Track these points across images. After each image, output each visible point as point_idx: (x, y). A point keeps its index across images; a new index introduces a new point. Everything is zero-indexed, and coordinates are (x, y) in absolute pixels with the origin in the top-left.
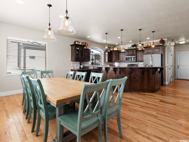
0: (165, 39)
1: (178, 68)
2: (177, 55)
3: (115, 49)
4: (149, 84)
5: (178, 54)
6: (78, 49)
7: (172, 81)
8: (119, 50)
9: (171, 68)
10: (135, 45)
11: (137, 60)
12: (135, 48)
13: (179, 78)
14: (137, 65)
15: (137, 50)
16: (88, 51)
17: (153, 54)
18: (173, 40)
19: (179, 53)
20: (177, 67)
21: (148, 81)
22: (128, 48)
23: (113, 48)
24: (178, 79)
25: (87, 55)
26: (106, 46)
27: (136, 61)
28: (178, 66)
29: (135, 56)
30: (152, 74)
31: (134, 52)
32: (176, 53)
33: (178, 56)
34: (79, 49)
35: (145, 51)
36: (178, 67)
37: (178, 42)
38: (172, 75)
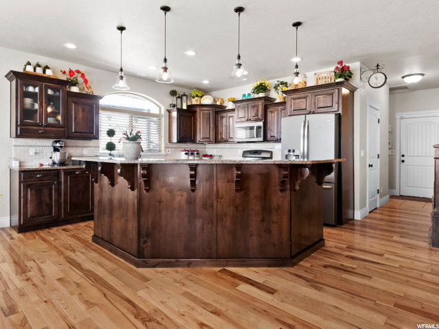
0: (354, 66)
1: (403, 161)
2: (398, 121)
3: (207, 100)
4: (269, 231)
5: (402, 118)
6: (37, 90)
7: (378, 206)
8: (218, 103)
9: (377, 163)
10: (261, 84)
11: (269, 136)
12: (261, 95)
13: (407, 192)
14: (271, 152)
15: (268, 103)
16: (88, 103)
17: (314, 113)
18: (378, 65)
19: (405, 115)
20: (398, 158)
21: (263, 220)
22: (244, 95)
23: (201, 97)
24: (402, 197)
25: (80, 115)
26: (122, 78)
27: (265, 140)
28: (403, 156)
29: (261, 124)
30: (282, 191)
31: (258, 111)
32: (398, 116)
33: (402, 126)
34: (41, 90)
35: (288, 105)
36: (403, 158)
37: (399, 78)
38: (380, 186)
